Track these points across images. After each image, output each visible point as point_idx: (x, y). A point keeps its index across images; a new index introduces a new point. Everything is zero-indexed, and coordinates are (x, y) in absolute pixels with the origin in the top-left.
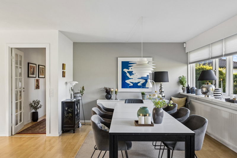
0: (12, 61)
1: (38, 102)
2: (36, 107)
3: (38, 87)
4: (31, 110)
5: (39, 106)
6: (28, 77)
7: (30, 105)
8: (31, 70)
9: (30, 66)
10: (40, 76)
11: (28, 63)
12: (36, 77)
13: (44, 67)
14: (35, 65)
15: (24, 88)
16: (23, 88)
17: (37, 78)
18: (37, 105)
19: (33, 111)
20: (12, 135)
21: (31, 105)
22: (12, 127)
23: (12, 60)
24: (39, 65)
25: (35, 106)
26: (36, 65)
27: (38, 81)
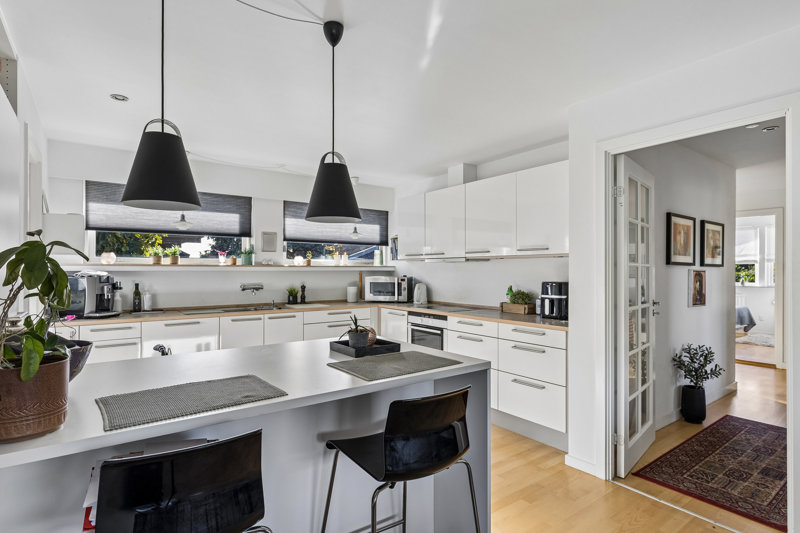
0: (618, 205)
1: (708, 357)
2: (696, 370)
3: (699, 298)
4: (677, 380)
5: (708, 368)
6: (668, 261)
7: (674, 360)
8: (678, 237)
9: (675, 224)
10: (708, 260)
11: (669, 216)
12: (694, 264)
13: (719, 228)
14: (690, 223)
15: (654, 303)
16: (651, 302)
17: (697, 267)
18: (703, 366)
19: (687, 382)
20: (616, 477)
21: (678, 363)
22: (616, 446)
23: (615, 198)
24: (703, 223)
25: (693, 366)
26: (694, 220)
27: (699, 277)
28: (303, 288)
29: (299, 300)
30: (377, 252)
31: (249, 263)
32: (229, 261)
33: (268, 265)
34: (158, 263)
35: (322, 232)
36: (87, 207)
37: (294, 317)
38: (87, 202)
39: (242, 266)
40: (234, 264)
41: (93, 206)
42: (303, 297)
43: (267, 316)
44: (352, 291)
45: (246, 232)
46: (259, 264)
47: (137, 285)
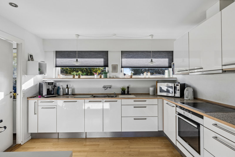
28: (128, 87)
29: (126, 93)
30: (166, 71)
31: (106, 77)
32: (99, 76)
33: (113, 78)
34: (74, 78)
35: (138, 63)
36: (56, 60)
37: (116, 101)
38: (56, 58)
39: (103, 78)
40: (101, 77)
41: (58, 59)
42: (128, 92)
43: (104, 100)
44: (151, 89)
45: (106, 65)
46: (110, 78)
47: (67, 85)
